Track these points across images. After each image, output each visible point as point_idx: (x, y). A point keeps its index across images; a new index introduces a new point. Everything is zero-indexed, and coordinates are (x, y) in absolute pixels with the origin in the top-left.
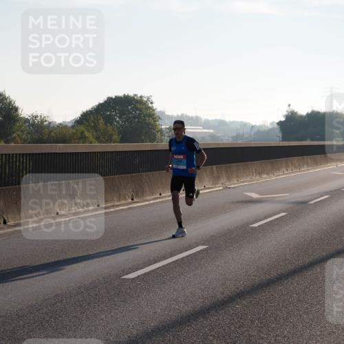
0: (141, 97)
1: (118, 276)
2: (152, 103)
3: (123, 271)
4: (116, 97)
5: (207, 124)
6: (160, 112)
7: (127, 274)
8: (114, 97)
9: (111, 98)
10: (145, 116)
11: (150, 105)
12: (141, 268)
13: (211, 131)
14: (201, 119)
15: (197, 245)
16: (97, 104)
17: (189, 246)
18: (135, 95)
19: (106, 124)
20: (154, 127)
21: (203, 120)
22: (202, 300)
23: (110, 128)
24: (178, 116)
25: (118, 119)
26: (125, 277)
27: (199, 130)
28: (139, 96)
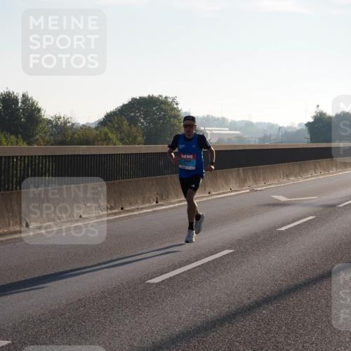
0: (166, 98)
1: (143, 281)
2: (177, 104)
3: (147, 275)
4: (140, 98)
5: (233, 126)
6: (186, 113)
7: (152, 278)
8: (138, 98)
9: (136, 99)
10: (170, 117)
11: (175, 106)
12: (166, 273)
13: (238, 132)
14: (227, 120)
15: (223, 249)
16: (121, 105)
17: (215, 250)
18: (160, 96)
19: (130, 125)
20: (179, 128)
21: (230, 121)
22: (228, 306)
23: (134, 129)
24: (204, 117)
25: (142, 121)
26: (149, 281)
27: (225, 131)
28: (164, 96)
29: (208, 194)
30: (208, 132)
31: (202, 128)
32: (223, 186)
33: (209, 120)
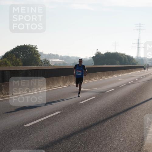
0: (32, 46)
1: (22, 126)
2: (37, 48)
3: (24, 123)
4: (21, 45)
5: (61, 58)
6: (41, 52)
7: (25, 125)
8: (20, 46)
9: (19, 46)
10: (34, 54)
11: (36, 49)
12: (32, 122)
13: (63, 61)
14: (59, 56)
15: (57, 111)
16: (12, 49)
17: (53, 112)
18: (30, 45)
19: (16, 58)
20: (38, 59)
21: (60, 56)
22: (59, 136)
23: (18, 59)
24: (48, 54)
25: (22, 56)
26: (24, 126)
27: (58, 60)
28: (31, 45)
29: (50, 88)
30: (50, 61)
31: (48, 59)
32: (57, 84)
33: (51, 56)
